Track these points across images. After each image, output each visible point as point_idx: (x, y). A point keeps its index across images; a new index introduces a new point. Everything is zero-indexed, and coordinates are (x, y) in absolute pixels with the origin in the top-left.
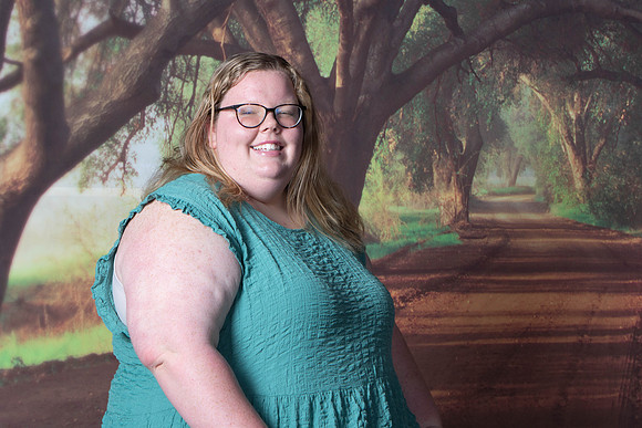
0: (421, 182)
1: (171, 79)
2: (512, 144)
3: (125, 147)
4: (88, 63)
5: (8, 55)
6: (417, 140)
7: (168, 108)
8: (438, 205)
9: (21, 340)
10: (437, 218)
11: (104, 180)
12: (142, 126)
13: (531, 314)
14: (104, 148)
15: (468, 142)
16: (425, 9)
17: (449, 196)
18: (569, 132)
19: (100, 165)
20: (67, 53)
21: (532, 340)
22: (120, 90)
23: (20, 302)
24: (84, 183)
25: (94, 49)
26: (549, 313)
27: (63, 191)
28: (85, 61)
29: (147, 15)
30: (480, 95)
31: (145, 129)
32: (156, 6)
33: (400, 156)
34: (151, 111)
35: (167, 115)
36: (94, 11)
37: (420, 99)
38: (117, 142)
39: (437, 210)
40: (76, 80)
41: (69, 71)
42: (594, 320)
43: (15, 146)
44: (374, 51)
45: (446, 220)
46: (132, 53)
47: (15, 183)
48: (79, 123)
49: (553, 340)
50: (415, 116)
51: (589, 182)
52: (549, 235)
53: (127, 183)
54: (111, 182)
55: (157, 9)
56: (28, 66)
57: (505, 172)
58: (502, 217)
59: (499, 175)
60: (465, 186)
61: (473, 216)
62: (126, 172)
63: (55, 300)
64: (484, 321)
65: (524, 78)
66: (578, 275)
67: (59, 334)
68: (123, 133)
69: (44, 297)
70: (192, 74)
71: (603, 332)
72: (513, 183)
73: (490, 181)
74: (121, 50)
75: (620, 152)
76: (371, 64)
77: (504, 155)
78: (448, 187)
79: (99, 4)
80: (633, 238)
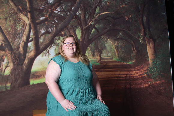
0: (94, 55)
1: (55, 40)
2: (107, 49)
3: (49, 50)
4: (43, 38)
5: (31, 37)
6: (93, 49)
8: (96, 59)
9: (33, 80)
10: (96, 61)
11: (45, 56)
12: (51, 47)
13: (110, 75)
14: (45, 51)
15: (101, 49)
16: (94, 29)
18: (115, 47)
19: (45, 53)
20: (40, 36)
21: (110, 79)
22: (48, 42)
23: (33, 74)
24: (42, 56)
25: (44, 36)
26: (113, 75)
27: (39, 57)
28: (42, 38)
30: (102, 42)
32: (53, 29)
33: (90, 51)
34: (53, 45)
35: (55, 45)
36: (44, 30)
37: (93, 43)
38: (47, 50)
40: (41, 40)
41: (40, 39)
42: (120, 76)
43: (32, 51)
44: (86, 35)
45: (97, 61)
46: (49, 36)
47: (32, 56)
48: (42, 47)
49: (114, 79)
50: (92, 45)
51: (119, 55)
52: (113, 63)
53: (49, 56)
54: (46, 56)
56: (34, 38)
57: (106, 53)
58: (106, 60)
60: (100, 56)
61: (101, 60)
62: (49, 54)
63: (38, 74)
64: (103, 76)
65: (109, 39)
66: (117, 69)
67: (39, 79)
68: (48, 48)
69: (37, 73)
70: (59, 39)
71: (121, 77)
72: (107, 55)
73: (104, 55)
75: (123, 50)
76: (86, 38)
77: (106, 51)
78: (98, 56)
79: (44, 29)
80: (125, 63)
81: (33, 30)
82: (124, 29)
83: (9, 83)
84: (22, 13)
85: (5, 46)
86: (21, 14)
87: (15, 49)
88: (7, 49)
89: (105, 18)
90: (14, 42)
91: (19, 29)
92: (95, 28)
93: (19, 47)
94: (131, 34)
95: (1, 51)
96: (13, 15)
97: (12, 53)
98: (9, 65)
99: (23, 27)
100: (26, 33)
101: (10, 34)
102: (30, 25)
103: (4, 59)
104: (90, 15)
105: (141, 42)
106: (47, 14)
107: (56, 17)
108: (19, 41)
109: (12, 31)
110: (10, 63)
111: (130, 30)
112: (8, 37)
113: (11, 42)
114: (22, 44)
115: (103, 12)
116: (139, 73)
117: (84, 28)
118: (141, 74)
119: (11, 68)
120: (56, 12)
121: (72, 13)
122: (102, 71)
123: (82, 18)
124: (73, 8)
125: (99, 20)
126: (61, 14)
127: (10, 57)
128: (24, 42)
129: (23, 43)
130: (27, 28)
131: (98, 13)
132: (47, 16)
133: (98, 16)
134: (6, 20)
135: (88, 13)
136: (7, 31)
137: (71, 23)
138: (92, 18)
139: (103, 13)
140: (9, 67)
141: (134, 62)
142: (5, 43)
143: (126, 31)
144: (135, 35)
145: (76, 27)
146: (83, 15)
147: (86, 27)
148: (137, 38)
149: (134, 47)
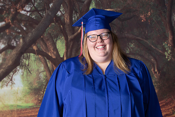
1: (23, 59)
3: (12, 77)
4: (2, 56)
7: (22, 67)
11: (7, 86)
12: (16, 72)
14: (7, 78)
19: (6, 82)
22: (10, 63)
24: (2, 87)
25: (3, 53)
29: (17, 44)
31: (17, 72)
32: (19, 41)
34: (18, 68)
35: (22, 68)
36: (4, 44)
38: (10, 76)
44: (74, 50)
46: (13, 53)
53: (13, 86)
54: (9, 86)
55: (19, 42)
62: (12, 83)
68: (12, 73)
70: (28, 58)
74: (10, 53)
79: (5, 41)
82: (138, 36)
94: (150, 44)
104: (81, 15)
105: (168, 59)
106: (8, 17)
107: (24, 21)
111: (148, 39)
117: (70, 37)
120: (23, 12)
121: (50, 13)
123: (67, 21)
124: (51, 5)
126: (32, 16)
132: (8, 20)
135: (76, 12)
137: (49, 30)
143: (142, 40)
144: (156, 47)
145: (57, 37)
146: (67, 16)
147: (73, 36)
148: (160, 51)
149: (156, 67)
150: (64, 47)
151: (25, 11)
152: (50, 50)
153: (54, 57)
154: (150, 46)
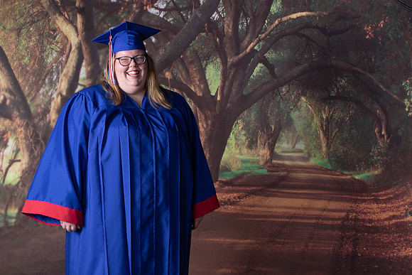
0: (252, 144)
2: (295, 129)
6: (252, 126)
8: (258, 156)
10: (258, 162)
13: (296, 208)
15: (275, 127)
16: (260, 65)
17: (264, 152)
18: (322, 124)
21: (295, 220)
26: (304, 208)
30: (282, 106)
33: (243, 132)
37: (255, 107)
39: (258, 158)
42: (325, 213)
44: (236, 84)
45: (262, 163)
49: (305, 221)
50: (251, 114)
51: (329, 149)
52: (309, 172)
57: (290, 142)
58: (287, 162)
59: (288, 143)
60: (272, 148)
61: (274, 161)
64: (274, 210)
65: (303, 98)
66: (320, 192)
71: (328, 219)
72: (294, 147)
73: (283, 146)
75: (345, 135)
76: (234, 90)
77: (291, 134)
78: (264, 148)
80: (347, 176)
81: (89, 64)
82: (355, 66)
83: (16, 206)
84: (61, 14)
85: (12, 106)
86: (59, 18)
87: (38, 115)
88: (16, 113)
89: (297, 30)
90: (36, 95)
91: (50, 60)
92: (265, 61)
93: (47, 111)
94: (376, 82)
95: (2, 119)
96: (38, 21)
97: (27, 125)
98: (18, 158)
99: (61, 53)
100: (68, 71)
101: (27, 72)
102: (79, 48)
103: (7, 141)
104: (254, 21)
105: (408, 112)
106: (127, 18)
108: (50, 94)
109: (34, 64)
110: (21, 152)
111: (374, 72)
112: (20, 81)
113: (29, 95)
114: (56, 102)
115: (293, 13)
116: (390, 209)
117: (230, 60)
118: (395, 213)
119: (24, 166)
120: (153, 11)
121: (199, 15)
122: (273, 196)
123: (228, 30)
125: (278, 39)
126: (168, 18)
127: (22, 135)
128: (61, 95)
129: (59, 98)
130: (73, 57)
131: (276, 16)
133: (277, 26)
134: (19, 35)
135: (246, 15)
136: (20, 65)
137: (195, 45)
138: (258, 30)
139: (294, 16)
140: (19, 163)
141: (377, 175)
142: (13, 97)
143: (362, 73)
144: (389, 88)
145: (209, 59)
146: (230, 22)
147: (236, 59)
148: (395, 96)
149: (383, 126)
150: (219, 77)
151: (157, 8)
152: (194, 81)
153: (199, 94)
154: (378, 86)
